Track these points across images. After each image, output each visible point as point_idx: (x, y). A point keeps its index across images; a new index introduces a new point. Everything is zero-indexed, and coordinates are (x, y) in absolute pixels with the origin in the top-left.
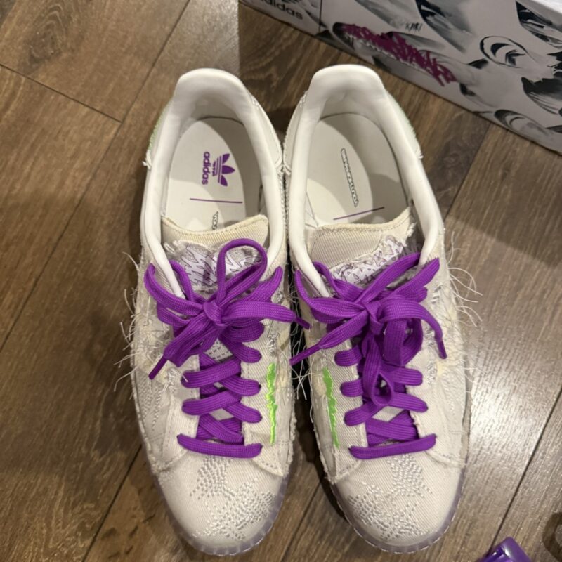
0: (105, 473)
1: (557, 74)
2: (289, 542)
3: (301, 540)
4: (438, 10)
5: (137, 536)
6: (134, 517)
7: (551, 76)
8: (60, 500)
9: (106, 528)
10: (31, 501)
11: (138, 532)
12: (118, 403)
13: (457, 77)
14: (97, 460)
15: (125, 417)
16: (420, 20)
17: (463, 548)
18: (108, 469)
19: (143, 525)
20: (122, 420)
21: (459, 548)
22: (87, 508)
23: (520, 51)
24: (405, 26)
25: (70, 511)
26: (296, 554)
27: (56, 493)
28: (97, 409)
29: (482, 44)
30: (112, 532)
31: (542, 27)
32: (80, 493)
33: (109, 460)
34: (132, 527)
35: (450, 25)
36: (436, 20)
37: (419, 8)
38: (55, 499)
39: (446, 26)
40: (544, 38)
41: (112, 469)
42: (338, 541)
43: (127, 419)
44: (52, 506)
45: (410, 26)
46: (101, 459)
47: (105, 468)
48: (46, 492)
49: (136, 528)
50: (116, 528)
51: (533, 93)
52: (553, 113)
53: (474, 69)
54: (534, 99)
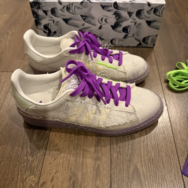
0: (35, 163)
1: (117, 19)
2: (110, 157)
3: (114, 155)
4: (86, 17)
5: (54, 180)
6: (51, 173)
7: (115, 21)
8: (19, 180)
9: (41, 182)
10: (7, 185)
11: (54, 178)
12: (34, 139)
13: (98, 36)
14: (31, 159)
15: (38, 142)
16: (84, 22)
17: (165, 135)
18: (36, 161)
19: (55, 175)
20: (37, 143)
21: (164, 136)
22: (31, 178)
23: (107, 18)
24: (81, 26)
25: (25, 182)
26: (114, 160)
27: (17, 178)
28: (27, 143)
29: (99, 21)
30: (44, 183)
31: (108, 8)
32: (27, 174)
33: (35, 157)
34: (51, 178)
35: (90, 19)
36: (87, 20)
37: (82, 18)
38: (17, 181)
39: (89, 20)
40: (109, 11)
41: (37, 160)
42: (126, 150)
43: (39, 142)
44: (16, 184)
45: (82, 25)
46: (33, 158)
47: (35, 161)
48: (13, 179)
49: (53, 177)
50: (45, 181)
51: (115, 29)
52: (121, 32)
53: (100, 30)
54: (116, 31)
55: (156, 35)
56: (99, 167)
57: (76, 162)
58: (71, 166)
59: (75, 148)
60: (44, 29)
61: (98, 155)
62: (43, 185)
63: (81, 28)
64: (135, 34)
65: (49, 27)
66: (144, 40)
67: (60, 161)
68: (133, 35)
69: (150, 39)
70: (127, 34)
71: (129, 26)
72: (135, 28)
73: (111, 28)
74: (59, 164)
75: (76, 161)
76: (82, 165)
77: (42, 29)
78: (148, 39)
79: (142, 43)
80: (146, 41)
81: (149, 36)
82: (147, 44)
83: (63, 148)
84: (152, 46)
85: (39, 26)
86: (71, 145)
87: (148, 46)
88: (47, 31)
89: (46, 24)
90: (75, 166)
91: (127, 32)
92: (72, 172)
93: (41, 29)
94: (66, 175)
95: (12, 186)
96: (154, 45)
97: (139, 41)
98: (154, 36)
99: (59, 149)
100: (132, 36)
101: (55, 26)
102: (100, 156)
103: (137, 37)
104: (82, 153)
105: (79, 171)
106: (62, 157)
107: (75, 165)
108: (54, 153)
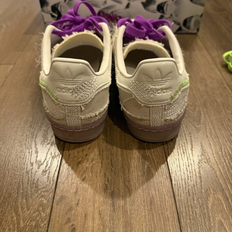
5: (80, 192)
11: (79, 190)
24: (102, 5)
45: (104, 3)
51: (147, 8)
52: (155, 12)
53: (127, 10)
54: (148, 10)
55: (200, 14)
56: (150, 170)
57: (112, 165)
58: (106, 170)
59: (109, 148)
60: (51, 12)
61: (146, 154)
62: (61, 201)
63: (102, 7)
64: (174, 15)
65: (59, 9)
66: (185, 22)
67: (87, 166)
68: (171, 15)
69: (193, 20)
70: (163, 15)
71: (165, 3)
72: (174, 5)
73: (141, 6)
74: (86, 169)
75: (113, 163)
76: (122, 169)
77: (49, 11)
78: (190, 20)
79: (183, 28)
80: (188, 25)
81: (192, 17)
82: (188, 28)
83: (89, 148)
84: (196, 31)
85: (45, 8)
86: (102, 144)
87: (191, 31)
88: (56, 15)
89: (55, 5)
90: (112, 170)
91: (163, 12)
92: (108, 178)
93: (47, 13)
94: (98, 184)
95: (8, 204)
96: (198, 30)
97: (179, 24)
98: (197, 15)
99: (83, 149)
100: (170, 18)
101: (67, 6)
102: (149, 155)
103: (175, 18)
104: (120, 153)
105: (119, 177)
106: (89, 160)
107: (111, 168)
108: (77, 155)
